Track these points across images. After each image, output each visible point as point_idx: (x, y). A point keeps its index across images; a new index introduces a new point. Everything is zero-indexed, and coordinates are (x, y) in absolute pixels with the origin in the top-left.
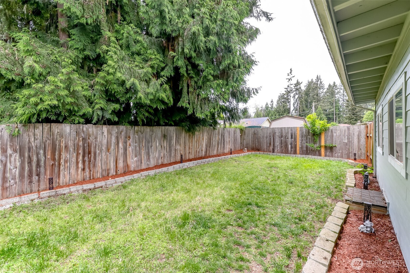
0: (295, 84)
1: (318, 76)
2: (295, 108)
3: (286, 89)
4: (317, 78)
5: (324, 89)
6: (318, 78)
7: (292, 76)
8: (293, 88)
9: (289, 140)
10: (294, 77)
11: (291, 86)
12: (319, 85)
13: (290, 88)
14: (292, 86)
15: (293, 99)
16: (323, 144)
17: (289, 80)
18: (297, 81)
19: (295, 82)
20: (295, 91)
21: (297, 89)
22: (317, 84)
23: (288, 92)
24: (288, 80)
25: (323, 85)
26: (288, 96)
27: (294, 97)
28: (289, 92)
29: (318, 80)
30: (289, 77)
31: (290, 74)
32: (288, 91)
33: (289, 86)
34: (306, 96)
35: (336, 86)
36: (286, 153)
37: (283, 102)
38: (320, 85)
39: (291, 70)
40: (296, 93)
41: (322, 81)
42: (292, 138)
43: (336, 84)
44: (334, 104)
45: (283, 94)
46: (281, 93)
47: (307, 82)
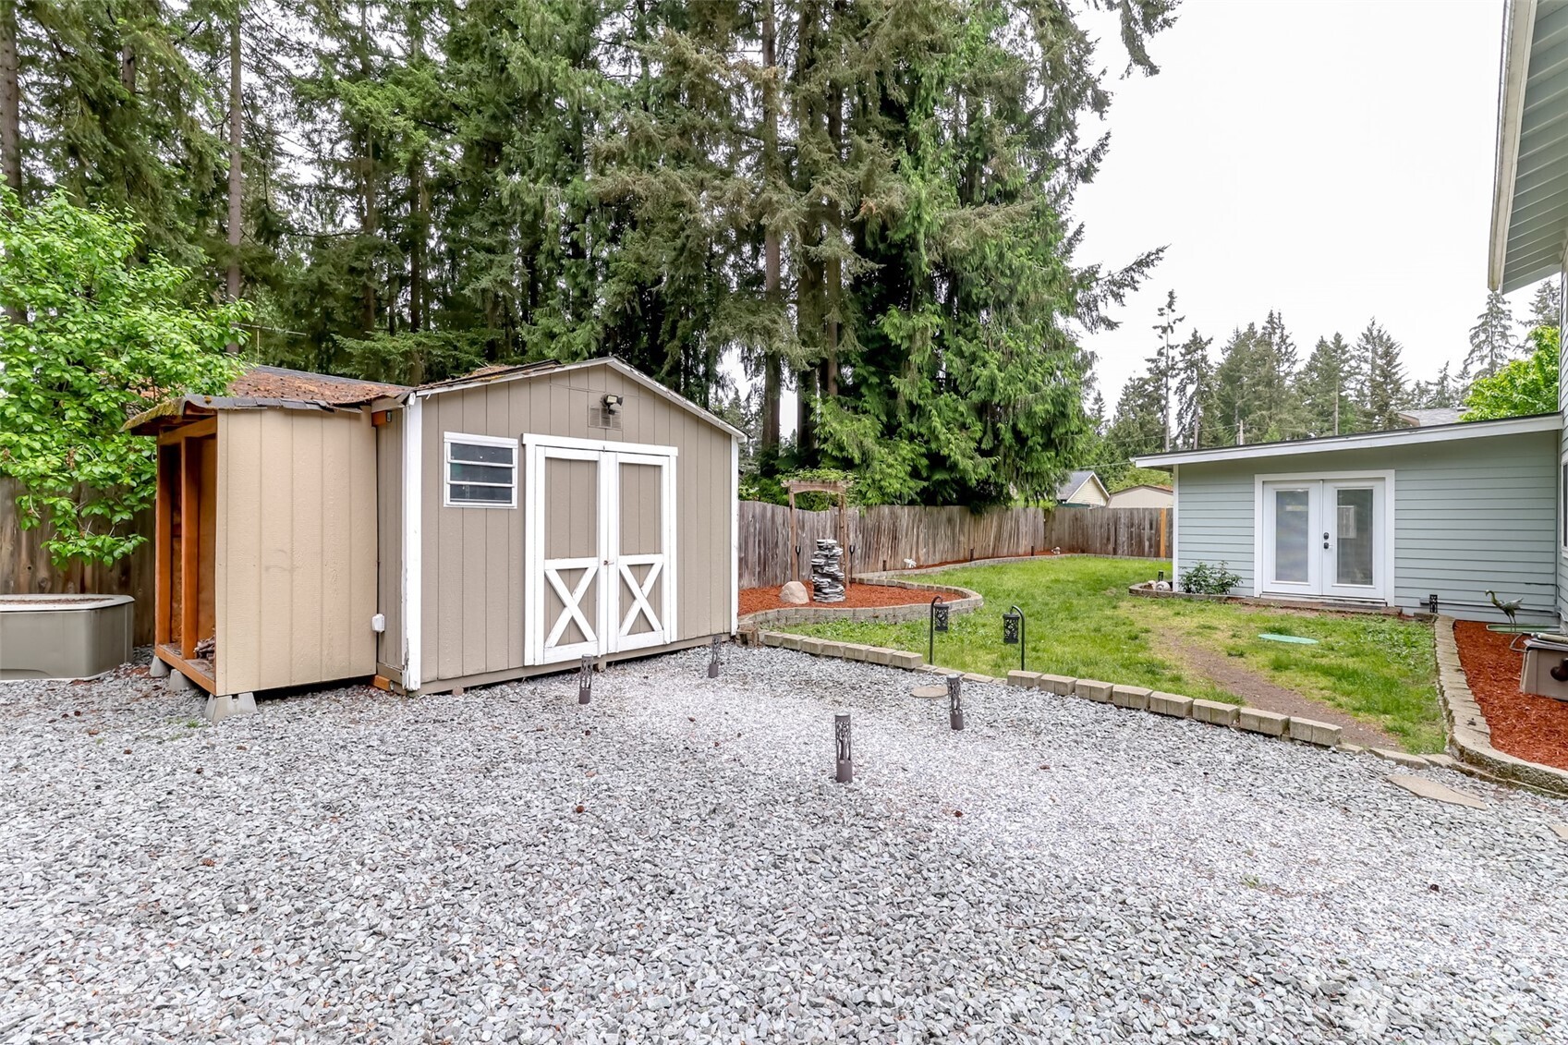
0: (1184, 346)
1: (1271, 314)
2: (1184, 428)
3: (1153, 361)
4: (1271, 321)
5: (1294, 363)
6: (1274, 322)
7: (1173, 316)
8: (1178, 358)
10: (1180, 320)
11: (1171, 353)
12: (1275, 348)
13: (1168, 357)
14: (1175, 353)
15: (1177, 397)
17: (1164, 330)
18: (1194, 335)
19: (1187, 339)
20: (1186, 369)
21: (1192, 365)
22: (1270, 344)
23: (1160, 374)
24: (1160, 330)
25: (1290, 349)
26: (1157, 389)
27: (1181, 389)
28: (1164, 373)
29: (1274, 329)
30: (1163, 322)
31: (1166, 311)
32: (1158, 368)
33: (1165, 351)
34: (1228, 388)
35: (1344, 350)
37: (1142, 407)
38: (1279, 349)
39: (1171, 294)
40: (1188, 378)
41: (1286, 333)
42: (1151, 528)
43: (1343, 343)
44: (1336, 414)
45: (1140, 379)
46: (1135, 377)
47: (1231, 336)
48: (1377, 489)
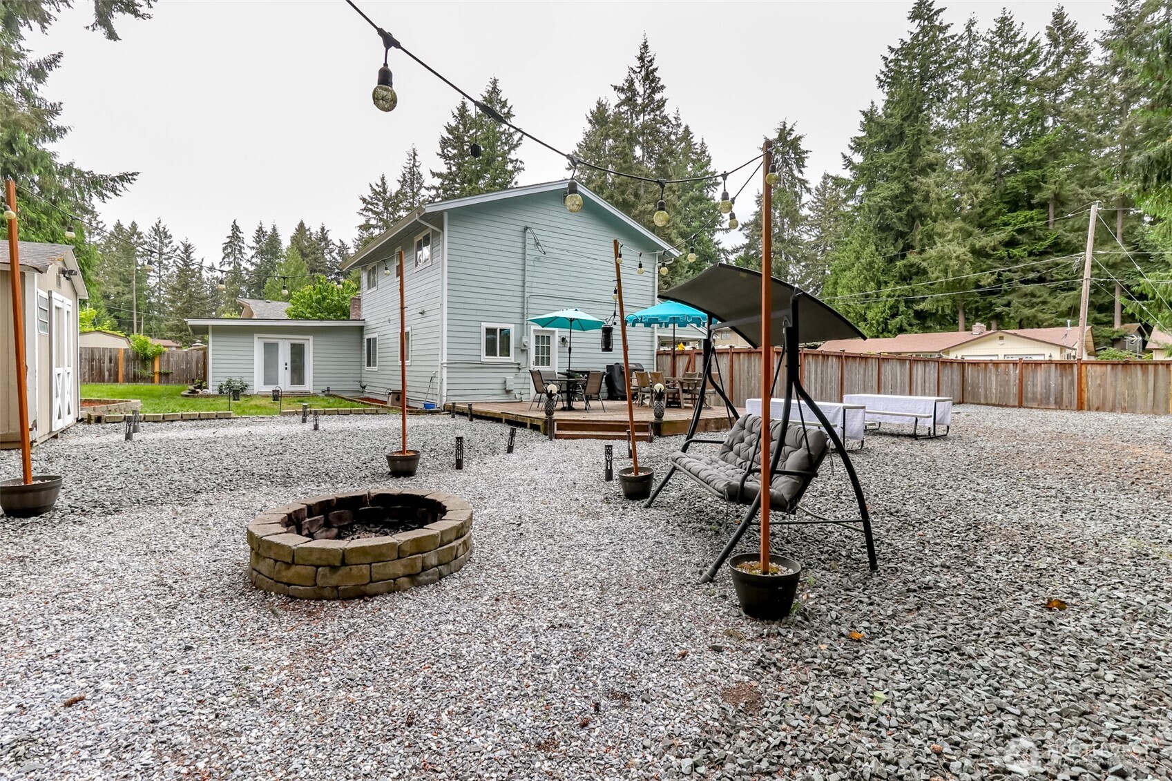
9: (107, 365)
16: (157, 369)
35: (139, 235)
36: (100, 381)
42: (110, 362)
43: (138, 230)
44: (134, 282)
48: (306, 343)
